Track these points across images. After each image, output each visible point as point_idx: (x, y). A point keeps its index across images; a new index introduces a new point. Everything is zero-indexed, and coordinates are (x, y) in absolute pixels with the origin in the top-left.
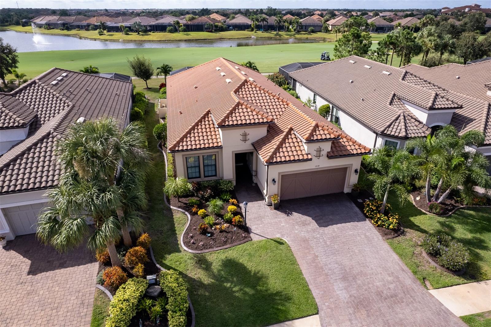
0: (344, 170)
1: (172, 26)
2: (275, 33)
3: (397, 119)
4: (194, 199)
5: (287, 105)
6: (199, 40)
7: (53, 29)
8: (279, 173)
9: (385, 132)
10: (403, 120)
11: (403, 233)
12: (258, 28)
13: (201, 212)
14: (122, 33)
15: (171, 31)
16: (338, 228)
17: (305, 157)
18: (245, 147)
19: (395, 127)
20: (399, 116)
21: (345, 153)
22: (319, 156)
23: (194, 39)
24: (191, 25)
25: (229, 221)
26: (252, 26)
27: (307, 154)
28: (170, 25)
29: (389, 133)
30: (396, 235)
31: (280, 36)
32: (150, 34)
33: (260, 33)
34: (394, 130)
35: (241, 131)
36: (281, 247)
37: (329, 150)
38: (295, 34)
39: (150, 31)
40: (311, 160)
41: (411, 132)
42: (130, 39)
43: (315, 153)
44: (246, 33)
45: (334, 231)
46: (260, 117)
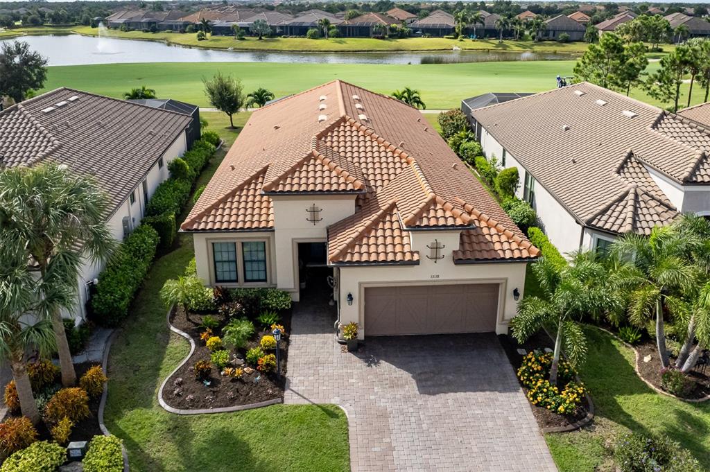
0: (493, 289)
1: (316, 27)
2: (497, 42)
3: (621, 199)
4: (209, 318)
5: (408, 163)
6: (359, 51)
7: (133, 30)
8: (360, 284)
9: (594, 223)
10: (631, 202)
11: (589, 425)
12: (467, 33)
13: (212, 340)
14: (234, 37)
15: (314, 37)
16: (456, 400)
17: (408, 257)
18: (313, 233)
19: (615, 214)
20: (627, 194)
21: (486, 255)
22: (436, 258)
23: (351, 49)
24: (349, 27)
25: (253, 363)
26: (457, 30)
27: (412, 253)
28: (313, 27)
29: (600, 224)
30: (570, 427)
31: (505, 47)
32: (278, 40)
33: (470, 43)
34: (612, 220)
35: (307, 204)
36: (331, 422)
37: (457, 247)
38: (533, 45)
39: (280, 35)
40: (417, 263)
41: (644, 224)
42: (246, 48)
43: (428, 252)
44: (444, 42)
45: (446, 405)
46: (342, 180)
